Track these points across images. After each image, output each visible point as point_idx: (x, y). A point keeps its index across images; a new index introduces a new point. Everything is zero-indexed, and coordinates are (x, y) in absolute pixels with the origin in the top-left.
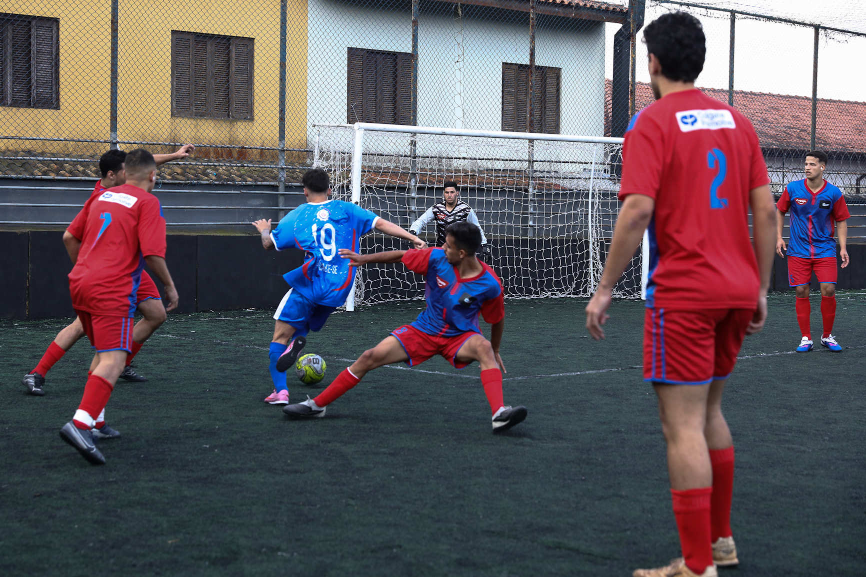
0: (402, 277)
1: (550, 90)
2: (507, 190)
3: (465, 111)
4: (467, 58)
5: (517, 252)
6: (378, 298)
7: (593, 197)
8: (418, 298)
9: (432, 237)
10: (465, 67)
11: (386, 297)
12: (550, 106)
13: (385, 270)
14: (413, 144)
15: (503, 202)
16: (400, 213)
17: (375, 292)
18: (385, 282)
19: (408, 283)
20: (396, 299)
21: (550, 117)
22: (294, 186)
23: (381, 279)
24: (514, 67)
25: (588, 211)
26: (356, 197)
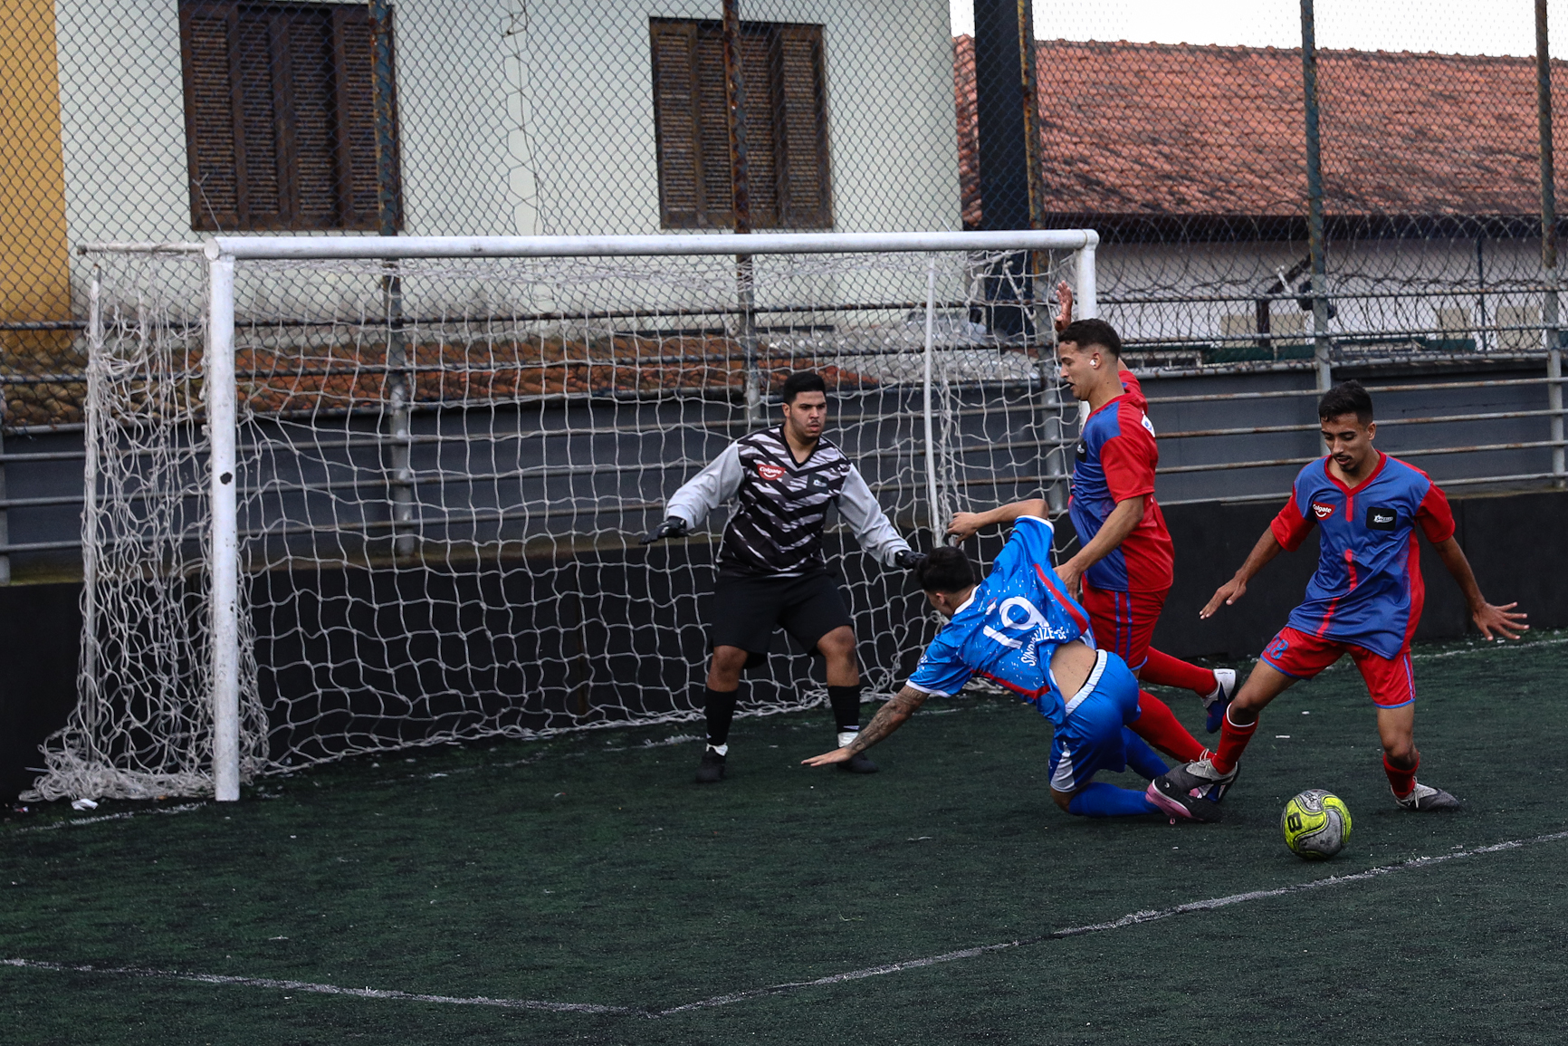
0: (382, 681)
1: (796, 88)
2: (681, 400)
3: (542, 176)
4: (537, 19)
6: (314, 749)
7: (936, 404)
8: (436, 739)
9: (466, 556)
10: (533, 47)
11: (338, 745)
12: (797, 138)
13: (331, 665)
14: (392, 284)
15: (673, 437)
16: (365, 492)
17: (302, 732)
18: (333, 699)
19: (403, 698)
20: (369, 750)
21: (800, 170)
22: (34, 434)
23: (320, 691)
24: (685, 28)
25: (924, 446)
26: (223, 459)
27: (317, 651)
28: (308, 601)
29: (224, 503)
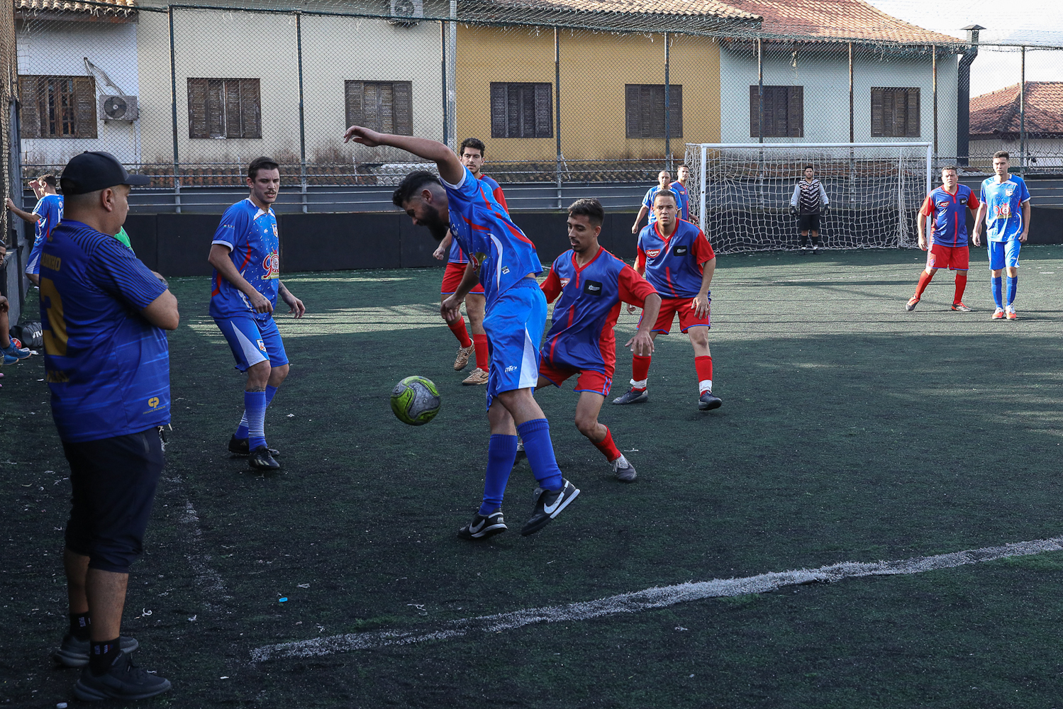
1: (912, 103)
5: (840, 219)
6: (736, 250)
8: (765, 249)
12: (911, 115)
19: (757, 240)
21: (912, 123)
24: (886, 90)
26: (703, 188)
27: (737, 229)
28: (736, 219)
29: (703, 197)
